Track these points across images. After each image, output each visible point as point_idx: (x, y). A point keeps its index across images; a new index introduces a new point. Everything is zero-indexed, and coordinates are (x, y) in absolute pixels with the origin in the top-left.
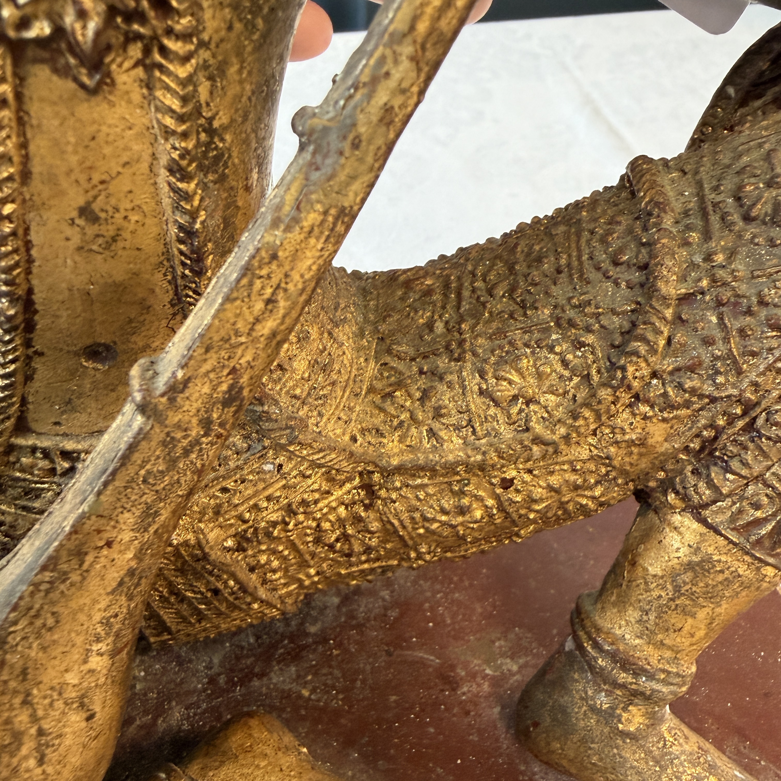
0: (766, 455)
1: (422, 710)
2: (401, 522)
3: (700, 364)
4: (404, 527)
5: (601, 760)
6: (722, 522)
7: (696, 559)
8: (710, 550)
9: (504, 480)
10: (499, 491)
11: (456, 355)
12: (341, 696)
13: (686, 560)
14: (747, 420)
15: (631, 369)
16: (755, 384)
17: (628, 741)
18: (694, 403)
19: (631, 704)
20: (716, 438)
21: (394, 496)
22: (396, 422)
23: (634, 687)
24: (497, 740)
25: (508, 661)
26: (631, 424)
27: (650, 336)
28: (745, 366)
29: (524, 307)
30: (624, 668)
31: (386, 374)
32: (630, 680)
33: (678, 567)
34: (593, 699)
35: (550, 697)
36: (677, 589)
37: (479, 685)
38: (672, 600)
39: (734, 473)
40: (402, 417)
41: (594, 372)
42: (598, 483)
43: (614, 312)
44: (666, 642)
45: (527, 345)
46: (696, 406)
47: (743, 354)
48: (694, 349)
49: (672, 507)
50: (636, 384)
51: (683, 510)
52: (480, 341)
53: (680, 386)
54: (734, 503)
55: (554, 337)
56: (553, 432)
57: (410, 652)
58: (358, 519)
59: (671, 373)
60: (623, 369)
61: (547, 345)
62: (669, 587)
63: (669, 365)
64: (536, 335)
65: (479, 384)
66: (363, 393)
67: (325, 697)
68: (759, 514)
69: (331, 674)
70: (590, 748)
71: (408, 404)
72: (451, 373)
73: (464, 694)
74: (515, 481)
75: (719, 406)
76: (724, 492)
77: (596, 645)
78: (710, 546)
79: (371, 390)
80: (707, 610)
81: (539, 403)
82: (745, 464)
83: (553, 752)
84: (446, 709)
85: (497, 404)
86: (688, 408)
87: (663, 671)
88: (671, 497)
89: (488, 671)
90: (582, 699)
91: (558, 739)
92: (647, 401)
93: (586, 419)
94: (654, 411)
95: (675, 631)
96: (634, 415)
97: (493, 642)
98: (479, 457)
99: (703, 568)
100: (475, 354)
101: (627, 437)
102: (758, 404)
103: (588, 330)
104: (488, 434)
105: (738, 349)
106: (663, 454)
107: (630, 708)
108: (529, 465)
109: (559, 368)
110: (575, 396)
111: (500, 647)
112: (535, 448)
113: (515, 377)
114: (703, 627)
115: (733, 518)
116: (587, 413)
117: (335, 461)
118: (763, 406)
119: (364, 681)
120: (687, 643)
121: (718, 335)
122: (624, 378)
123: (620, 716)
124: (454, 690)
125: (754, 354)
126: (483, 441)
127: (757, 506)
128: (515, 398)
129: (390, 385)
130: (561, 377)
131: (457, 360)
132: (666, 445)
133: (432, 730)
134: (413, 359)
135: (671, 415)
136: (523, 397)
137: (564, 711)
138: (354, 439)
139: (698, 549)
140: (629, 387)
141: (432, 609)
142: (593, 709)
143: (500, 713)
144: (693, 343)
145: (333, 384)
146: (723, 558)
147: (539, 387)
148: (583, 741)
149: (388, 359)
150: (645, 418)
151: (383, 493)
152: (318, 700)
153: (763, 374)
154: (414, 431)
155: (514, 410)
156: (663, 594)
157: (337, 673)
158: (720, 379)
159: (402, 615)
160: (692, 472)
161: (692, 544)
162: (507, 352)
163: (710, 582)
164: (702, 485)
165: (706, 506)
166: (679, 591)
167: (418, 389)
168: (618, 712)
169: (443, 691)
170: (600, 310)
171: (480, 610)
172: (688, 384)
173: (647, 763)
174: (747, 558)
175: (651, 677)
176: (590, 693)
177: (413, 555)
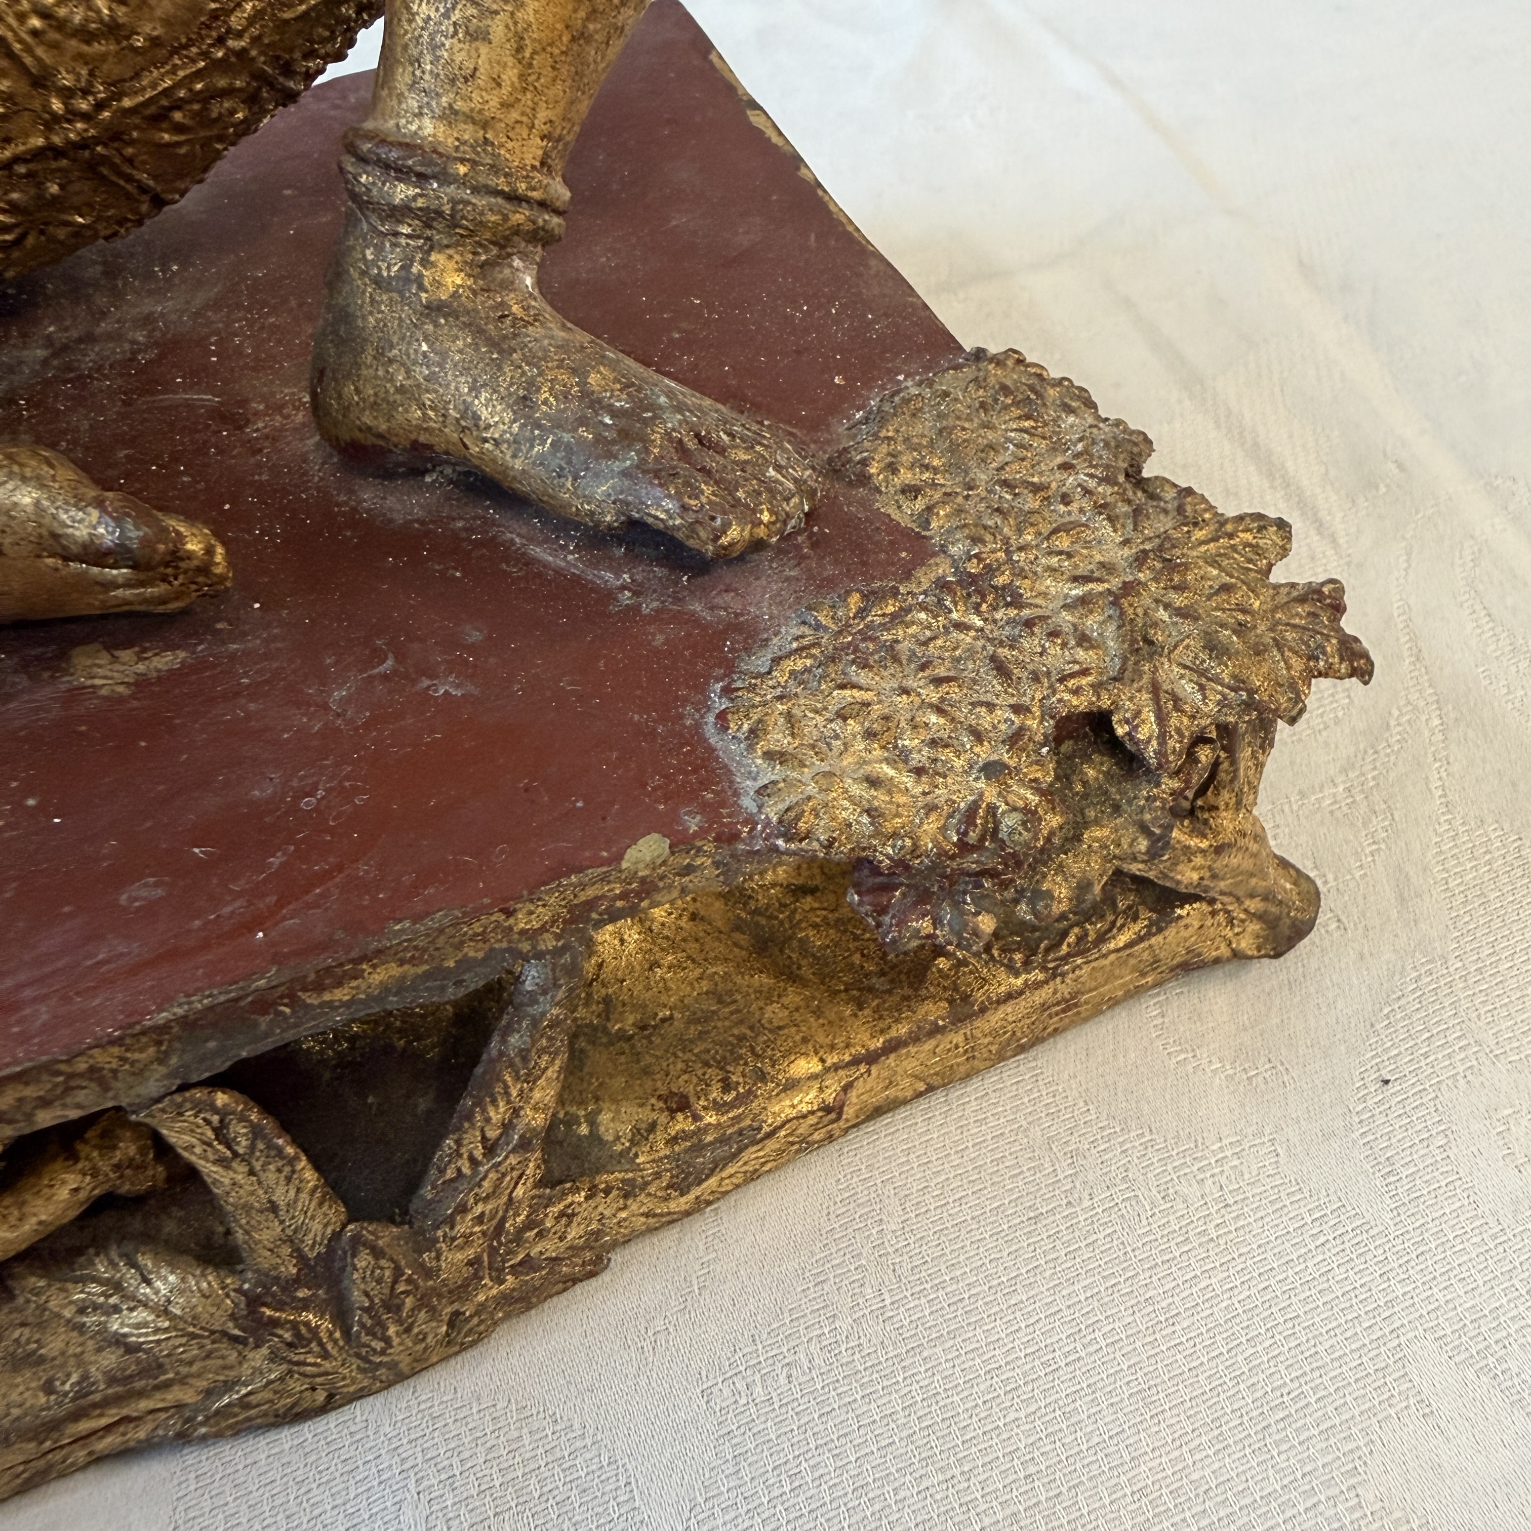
1: (174, 459)
17: (443, 321)
19: (432, 248)
23: (420, 203)
24: (304, 474)
32: (412, 191)
34: (375, 263)
37: (286, 417)
44: (459, 105)
57: (167, 396)
70: (390, 362)
83: (349, 408)
84: (220, 452)
90: (362, 274)
91: (349, 376)
95: (466, 80)
107: (433, 257)
114: (510, 61)
120: (494, 103)
123: (420, 276)
124: (239, 428)
133: (187, 479)
137: (345, 315)
141: (221, 341)
142: (378, 282)
143: (318, 444)
168: (414, 270)
169: (219, 432)
173: (477, 350)
176: (369, 256)
177: (57, 105)
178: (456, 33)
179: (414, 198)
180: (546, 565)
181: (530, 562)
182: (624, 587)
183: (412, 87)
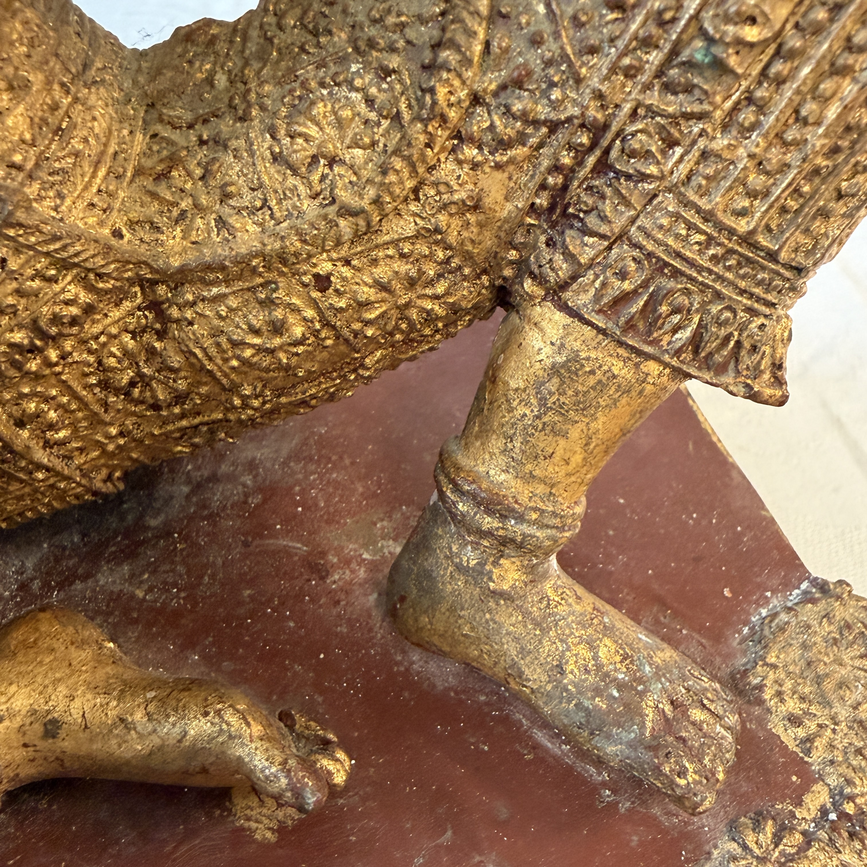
0: (628, 204)
1: (282, 603)
2: (204, 350)
3: (529, 74)
4: (210, 359)
5: (473, 629)
6: (585, 305)
7: (560, 359)
8: (577, 345)
9: (317, 277)
10: (315, 294)
11: (240, 112)
12: (183, 595)
13: (548, 362)
14: (598, 153)
15: (442, 92)
16: (599, 96)
17: (502, 602)
18: (529, 136)
19: (502, 556)
20: (565, 188)
21: (189, 314)
22: (175, 212)
23: (501, 533)
24: (370, 630)
25: (391, 542)
26: (459, 177)
27: (461, 39)
28: (584, 70)
29: (316, 34)
30: (489, 512)
31: (155, 148)
32: (496, 524)
33: (541, 373)
34: (458, 555)
35: (414, 563)
36: (543, 402)
37: (353, 572)
38: (538, 417)
39: (592, 234)
40: (183, 205)
41: (403, 106)
42: (440, 276)
43: (421, 20)
44: (537, 473)
45: (322, 85)
46: (533, 141)
47: (580, 54)
48: (520, 54)
49: (532, 297)
50: (453, 114)
51: (544, 299)
52: (267, 88)
53: (508, 111)
54: (597, 276)
55: (354, 68)
56: (361, 196)
57: (271, 541)
58: (151, 352)
59: (496, 94)
60: (432, 91)
61: (346, 80)
62: (534, 401)
63: (491, 83)
64: (333, 68)
65: (270, 148)
66: (129, 174)
67: (164, 597)
68: (627, 286)
69: (173, 571)
70: (460, 617)
71: (188, 186)
72: (237, 138)
73: (334, 582)
74: (332, 279)
75: (561, 136)
76: (582, 261)
77: (457, 489)
78: (576, 340)
79: (139, 172)
80: (581, 426)
81: (344, 163)
82: (603, 218)
83: (422, 629)
84: (312, 600)
85: (295, 172)
86: (524, 145)
87: (535, 509)
88: (528, 285)
89: (366, 556)
90: (447, 557)
91: (426, 612)
92: (471, 140)
93: (397, 172)
94: (483, 154)
95: (545, 458)
96: (460, 163)
97: (375, 524)
98: (277, 245)
99: (569, 371)
100: (263, 108)
101: (456, 197)
102: (606, 127)
103: (392, 49)
104: (289, 216)
105: (573, 46)
106: (506, 220)
107: (502, 561)
108: (344, 252)
109: (362, 108)
110: (385, 146)
111: (383, 528)
112: (342, 223)
113: (313, 131)
114: (578, 449)
115: (598, 297)
116: (398, 163)
117: (83, 256)
118: (614, 128)
119: (213, 577)
120: (562, 473)
121: (546, 28)
122: (434, 103)
123: (491, 572)
124: (323, 578)
125: (593, 50)
126: (284, 225)
127: (623, 275)
128: (315, 159)
129: (161, 161)
130: (366, 122)
131: (242, 119)
132: (509, 206)
133: (292, 624)
134: (190, 126)
135: (505, 159)
136: (325, 157)
137: (428, 575)
138: (118, 234)
139: (562, 345)
140: (444, 119)
141: (302, 492)
142: (459, 568)
143: (377, 600)
144: (518, 46)
145: (77, 154)
146: (593, 355)
147: (342, 139)
148: (452, 610)
149: (158, 128)
150: (475, 166)
151: (175, 312)
152: (155, 601)
153: (607, 78)
154: (199, 222)
155: (315, 177)
156: (528, 412)
157: (181, 569)
158: (556, 94)
159: (265, 501)
160: (548, 245)
161: (554, 340)
162: (300, 98)
163: (580, 388)
164: (558, 258)
165: (564, 286)
166: (545, 405)
167: (199, 164)
168: (487, 568)
169: (309, 580)
170: (403, 19)
171: (361, 490)
172: (517, 107)
173: (525, 626)
174: (621, 351)
175: (521, 518)
176: (454, 549)
177: (237, 402)
178: (543, 429)
179: (497, 529)
180: (547, 750)
181: (536, 747)
182: (604, 785)
183: (504, 452)
